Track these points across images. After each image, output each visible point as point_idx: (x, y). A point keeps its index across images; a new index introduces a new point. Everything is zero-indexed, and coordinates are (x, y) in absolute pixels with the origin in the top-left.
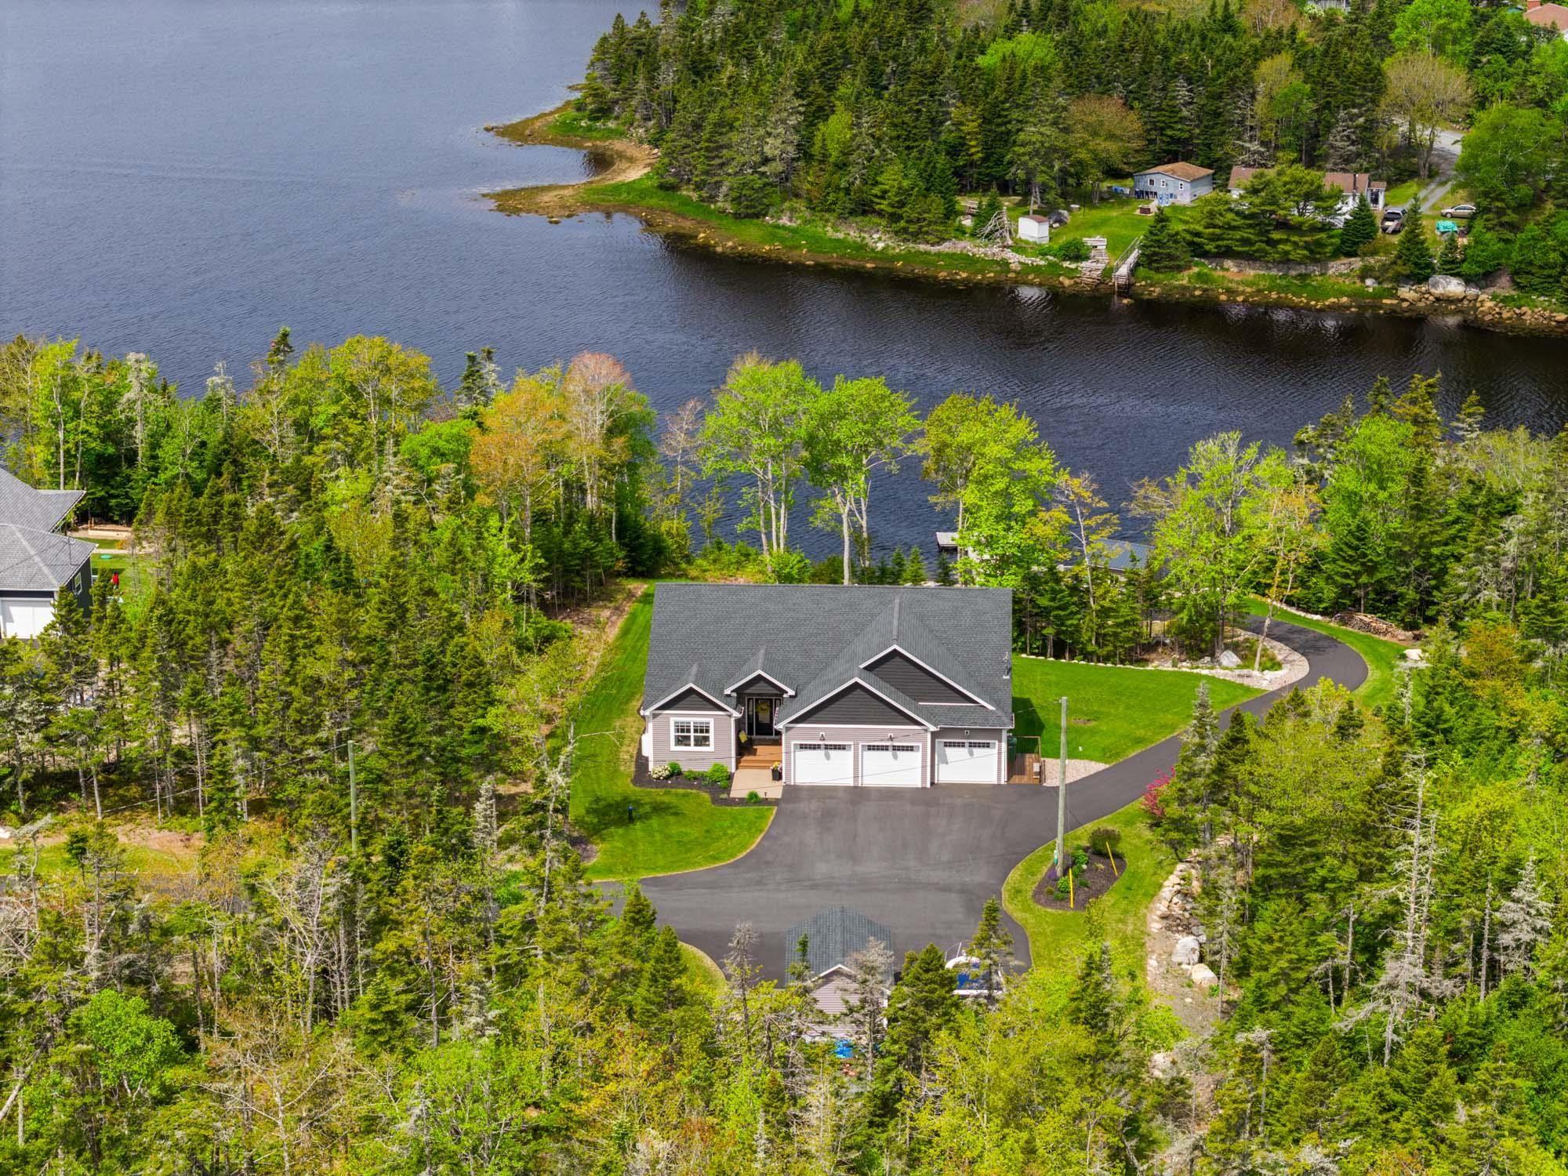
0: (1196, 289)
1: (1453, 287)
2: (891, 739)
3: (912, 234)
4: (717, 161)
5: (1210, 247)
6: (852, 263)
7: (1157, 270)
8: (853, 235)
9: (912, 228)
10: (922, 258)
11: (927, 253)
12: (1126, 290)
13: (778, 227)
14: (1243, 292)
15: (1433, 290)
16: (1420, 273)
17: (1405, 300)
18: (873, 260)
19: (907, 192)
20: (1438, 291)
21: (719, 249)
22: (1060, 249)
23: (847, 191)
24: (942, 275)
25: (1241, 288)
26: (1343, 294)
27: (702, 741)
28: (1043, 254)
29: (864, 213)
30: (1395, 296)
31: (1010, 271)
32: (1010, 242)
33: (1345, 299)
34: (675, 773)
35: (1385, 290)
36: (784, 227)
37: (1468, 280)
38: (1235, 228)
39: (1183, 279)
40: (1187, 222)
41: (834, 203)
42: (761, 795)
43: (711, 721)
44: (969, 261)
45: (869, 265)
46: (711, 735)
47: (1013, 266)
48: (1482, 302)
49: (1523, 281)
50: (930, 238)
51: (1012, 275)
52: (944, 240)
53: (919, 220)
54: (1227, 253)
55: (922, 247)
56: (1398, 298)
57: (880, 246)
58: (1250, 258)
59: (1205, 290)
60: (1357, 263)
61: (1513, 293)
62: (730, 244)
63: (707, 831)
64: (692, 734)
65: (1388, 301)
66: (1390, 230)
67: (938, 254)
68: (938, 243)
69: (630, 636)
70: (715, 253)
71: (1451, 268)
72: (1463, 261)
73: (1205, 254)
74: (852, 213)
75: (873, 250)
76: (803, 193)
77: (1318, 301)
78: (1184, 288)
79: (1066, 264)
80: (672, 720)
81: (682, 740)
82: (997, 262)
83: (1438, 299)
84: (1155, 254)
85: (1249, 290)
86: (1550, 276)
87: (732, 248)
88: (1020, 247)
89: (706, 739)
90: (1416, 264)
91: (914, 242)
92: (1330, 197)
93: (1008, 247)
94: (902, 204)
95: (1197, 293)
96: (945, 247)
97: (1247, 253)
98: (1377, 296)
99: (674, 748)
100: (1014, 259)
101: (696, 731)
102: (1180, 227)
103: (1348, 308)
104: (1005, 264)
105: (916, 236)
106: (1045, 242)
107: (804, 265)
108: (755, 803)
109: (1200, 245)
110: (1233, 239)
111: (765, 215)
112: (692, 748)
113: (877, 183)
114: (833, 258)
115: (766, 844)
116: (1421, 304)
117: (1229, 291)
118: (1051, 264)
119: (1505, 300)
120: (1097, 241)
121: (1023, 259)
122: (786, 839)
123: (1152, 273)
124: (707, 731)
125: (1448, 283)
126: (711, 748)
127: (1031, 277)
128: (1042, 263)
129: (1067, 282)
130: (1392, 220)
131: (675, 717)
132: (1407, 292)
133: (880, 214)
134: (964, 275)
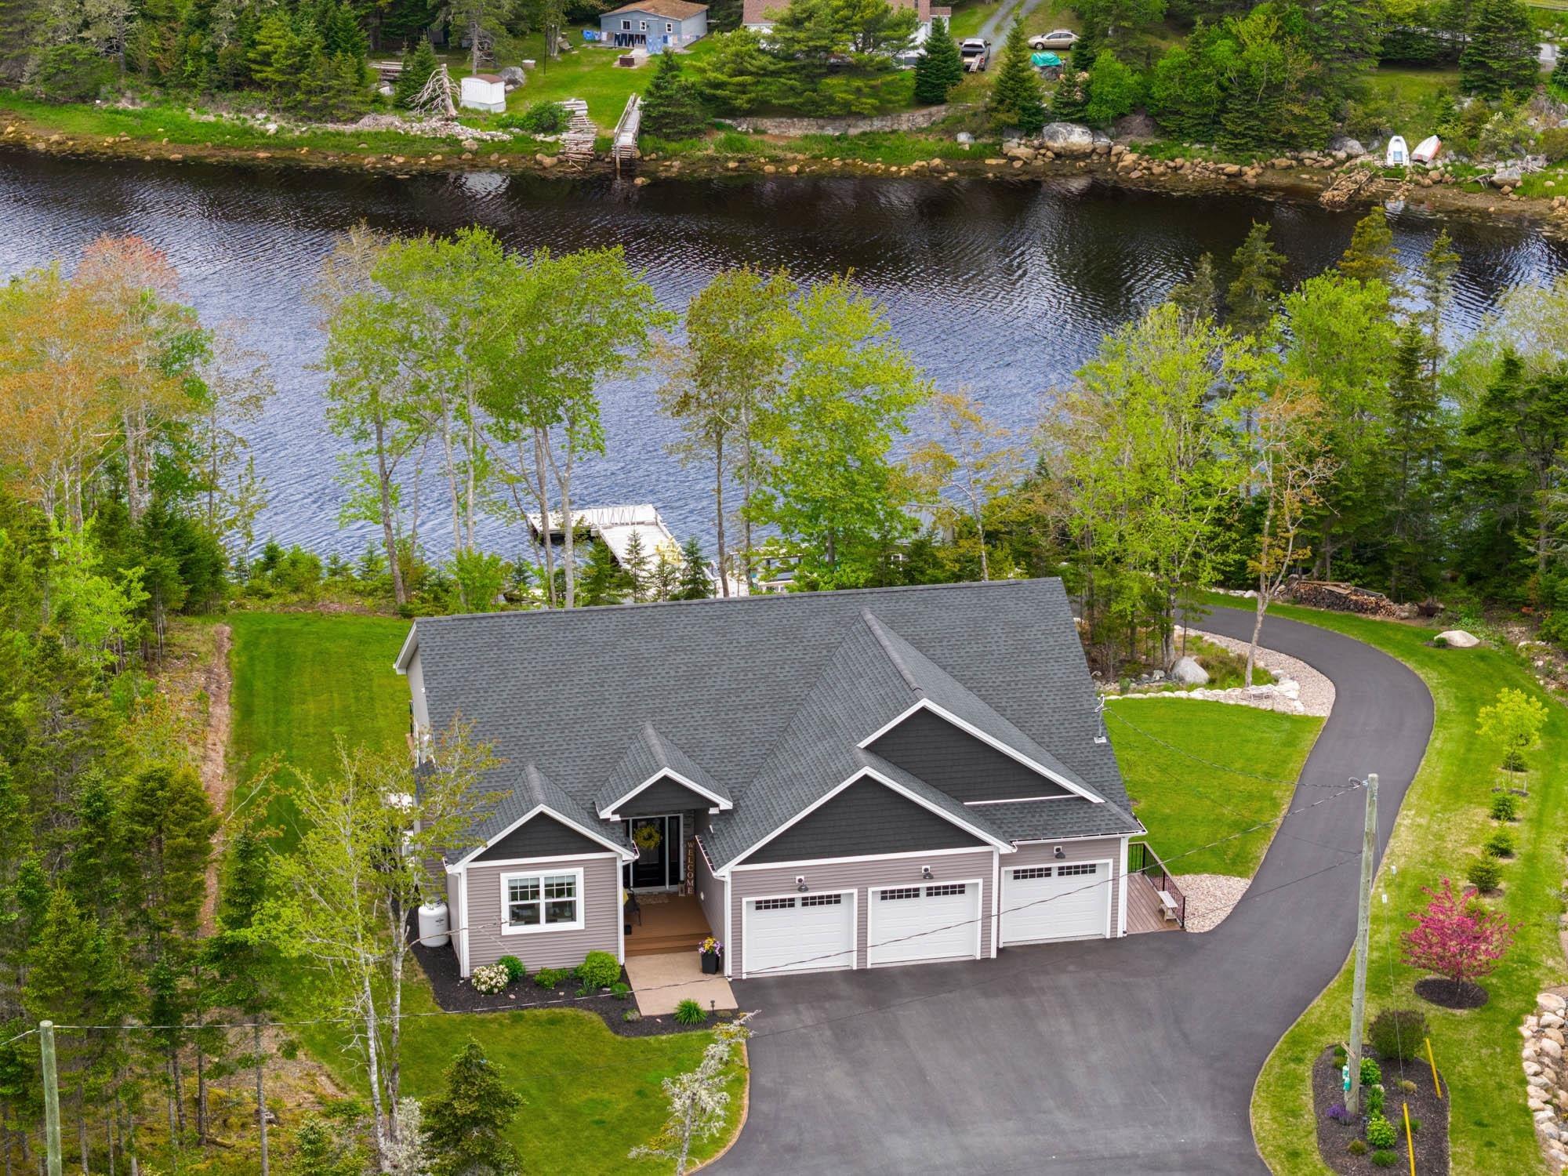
0: (727, 159)
1: (1078, 138)
2: (928, 876)
3: (315, 109)
4: (18, 27)
5: (741, 102)
6: (235, 154)
7: (667, 137)
8: (227, 117)
9: (316, 101)
10: (333, 141)
11: (338, 134)
12: (629, 168)
13: (117, 112)
14: (794, 161)
15: (1050, 144)
16: (1032, 124)
17: (1016, 158)
18: (266, 147)
19: (304, 53)
20: (1058, 144)
21: (41, 146)
22: (530, 116)
23: (212, 58)
24: (369, 161)
25: (790, 155)
26: (932, 155)
27: (562, 911)
28: (505, 126)
29: (238, 86)
30: (1000, 154)
31: (463, 151)
32: (453, 112)
33: (937, 161)
34: (519, 979)
35: (985, 146)
36: (125, 112)
37: (1093, 127)
38: (774, 74)
39: (708, 147)
40: (703, 71)
41: (194, 75)
42: (705, 1006)
43: (579, 873)
44: (404, 142)
45: (262, 155)
46: (579, 899)
47: (467, 144)
48: (1119, 155)
49: (1170, 125)
50: (340, 113)
51: (467, 156)
52: (360, 115)
53: (322, 90)
54: (762, 109)
55: (331, 127)
56: (1005, 156)
57: (272, 128)
58: (793, 112)
59: (741, 161)
60: (939, 112)
61: (1157, 141)
62: (55, 138)
63: (640, 1093)
64: (542, 901)
65: (993, 162)
66: (974, 67)
67: (357, 135)
68: (353, 121)
69: (258, 717)
70: (36, 152)
71: (1073, 112)
72: (1086, 102)
73: (734, 113)
74: (222, 86)
75: (263, 134)
76: (144, 64)
77: (900, 166)
78: (711, 159)
79: (540, 137)
80: (505, 879)
81: (524, 914)
82: (443, 141)
83: (1058, 155)
84: (667, 115)
85: (800, 157)
86: (1205, 116)
87: (59, 143)
88: (471, 117)
89: (571, 905)
90: (1024, 109)
91: (319, 120)
92: (898, 25)
93: (454, 119)
94: (297, 69)
95: (731, 165)
96: (366, 124)
97: (791, 106)
98: (977, 156)
99: (508, 930)
100: (467, 135)
101: (549, 894)
102: (694, 78)
103: (944, 172)
104: (454, 142)
105: (323, 113)
106: (501, 109)
107: (168, 161)
108: (697, 1025)
109: (725, 101)
110: (771, 90)
111: (96, 96)
112: (543, 927)
113: (253, 44)
114: (207, 152)
115: (765, 1107)
116: (1039, 162)
117: (774, 160)
118: (517, 138)
119: (1149, 150)
120: (575, 104)
121: (478, 133)
122: (797, 1093)
123: (663, 143)
124: (570, 893)
125: (1070, 133)
126: (579, 924)
127: (494, 157)
128: (506, 137)
129: (548, 161)
130: (973, 55)
131: (513, 873)
132: (1017, 147)
133: (262, 86)
134: (401, 160)
